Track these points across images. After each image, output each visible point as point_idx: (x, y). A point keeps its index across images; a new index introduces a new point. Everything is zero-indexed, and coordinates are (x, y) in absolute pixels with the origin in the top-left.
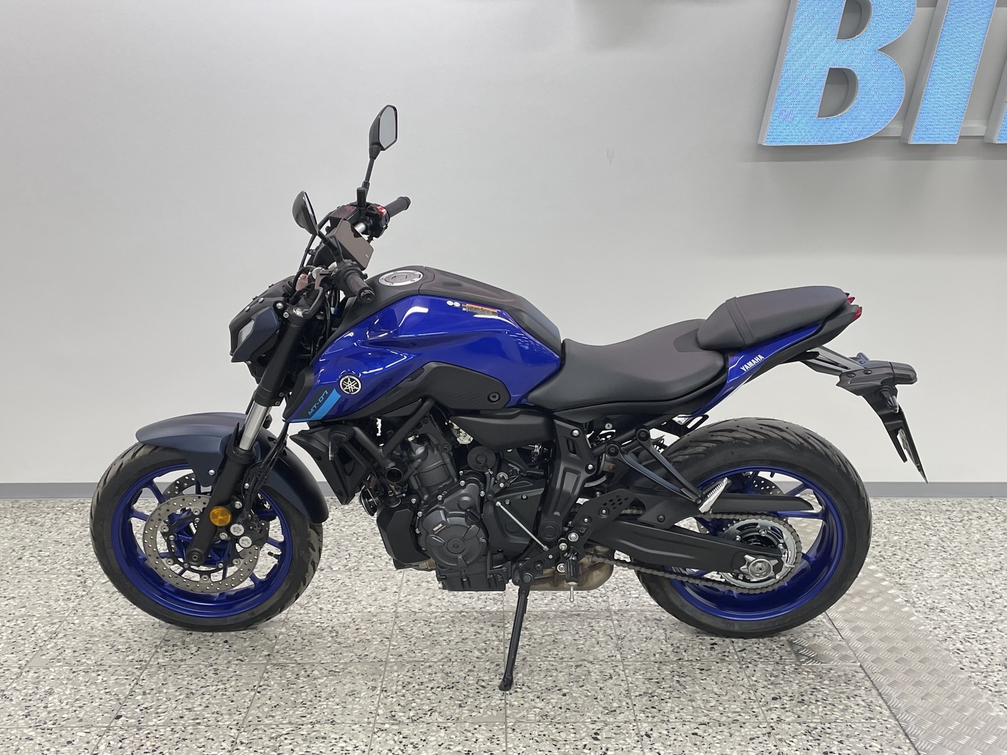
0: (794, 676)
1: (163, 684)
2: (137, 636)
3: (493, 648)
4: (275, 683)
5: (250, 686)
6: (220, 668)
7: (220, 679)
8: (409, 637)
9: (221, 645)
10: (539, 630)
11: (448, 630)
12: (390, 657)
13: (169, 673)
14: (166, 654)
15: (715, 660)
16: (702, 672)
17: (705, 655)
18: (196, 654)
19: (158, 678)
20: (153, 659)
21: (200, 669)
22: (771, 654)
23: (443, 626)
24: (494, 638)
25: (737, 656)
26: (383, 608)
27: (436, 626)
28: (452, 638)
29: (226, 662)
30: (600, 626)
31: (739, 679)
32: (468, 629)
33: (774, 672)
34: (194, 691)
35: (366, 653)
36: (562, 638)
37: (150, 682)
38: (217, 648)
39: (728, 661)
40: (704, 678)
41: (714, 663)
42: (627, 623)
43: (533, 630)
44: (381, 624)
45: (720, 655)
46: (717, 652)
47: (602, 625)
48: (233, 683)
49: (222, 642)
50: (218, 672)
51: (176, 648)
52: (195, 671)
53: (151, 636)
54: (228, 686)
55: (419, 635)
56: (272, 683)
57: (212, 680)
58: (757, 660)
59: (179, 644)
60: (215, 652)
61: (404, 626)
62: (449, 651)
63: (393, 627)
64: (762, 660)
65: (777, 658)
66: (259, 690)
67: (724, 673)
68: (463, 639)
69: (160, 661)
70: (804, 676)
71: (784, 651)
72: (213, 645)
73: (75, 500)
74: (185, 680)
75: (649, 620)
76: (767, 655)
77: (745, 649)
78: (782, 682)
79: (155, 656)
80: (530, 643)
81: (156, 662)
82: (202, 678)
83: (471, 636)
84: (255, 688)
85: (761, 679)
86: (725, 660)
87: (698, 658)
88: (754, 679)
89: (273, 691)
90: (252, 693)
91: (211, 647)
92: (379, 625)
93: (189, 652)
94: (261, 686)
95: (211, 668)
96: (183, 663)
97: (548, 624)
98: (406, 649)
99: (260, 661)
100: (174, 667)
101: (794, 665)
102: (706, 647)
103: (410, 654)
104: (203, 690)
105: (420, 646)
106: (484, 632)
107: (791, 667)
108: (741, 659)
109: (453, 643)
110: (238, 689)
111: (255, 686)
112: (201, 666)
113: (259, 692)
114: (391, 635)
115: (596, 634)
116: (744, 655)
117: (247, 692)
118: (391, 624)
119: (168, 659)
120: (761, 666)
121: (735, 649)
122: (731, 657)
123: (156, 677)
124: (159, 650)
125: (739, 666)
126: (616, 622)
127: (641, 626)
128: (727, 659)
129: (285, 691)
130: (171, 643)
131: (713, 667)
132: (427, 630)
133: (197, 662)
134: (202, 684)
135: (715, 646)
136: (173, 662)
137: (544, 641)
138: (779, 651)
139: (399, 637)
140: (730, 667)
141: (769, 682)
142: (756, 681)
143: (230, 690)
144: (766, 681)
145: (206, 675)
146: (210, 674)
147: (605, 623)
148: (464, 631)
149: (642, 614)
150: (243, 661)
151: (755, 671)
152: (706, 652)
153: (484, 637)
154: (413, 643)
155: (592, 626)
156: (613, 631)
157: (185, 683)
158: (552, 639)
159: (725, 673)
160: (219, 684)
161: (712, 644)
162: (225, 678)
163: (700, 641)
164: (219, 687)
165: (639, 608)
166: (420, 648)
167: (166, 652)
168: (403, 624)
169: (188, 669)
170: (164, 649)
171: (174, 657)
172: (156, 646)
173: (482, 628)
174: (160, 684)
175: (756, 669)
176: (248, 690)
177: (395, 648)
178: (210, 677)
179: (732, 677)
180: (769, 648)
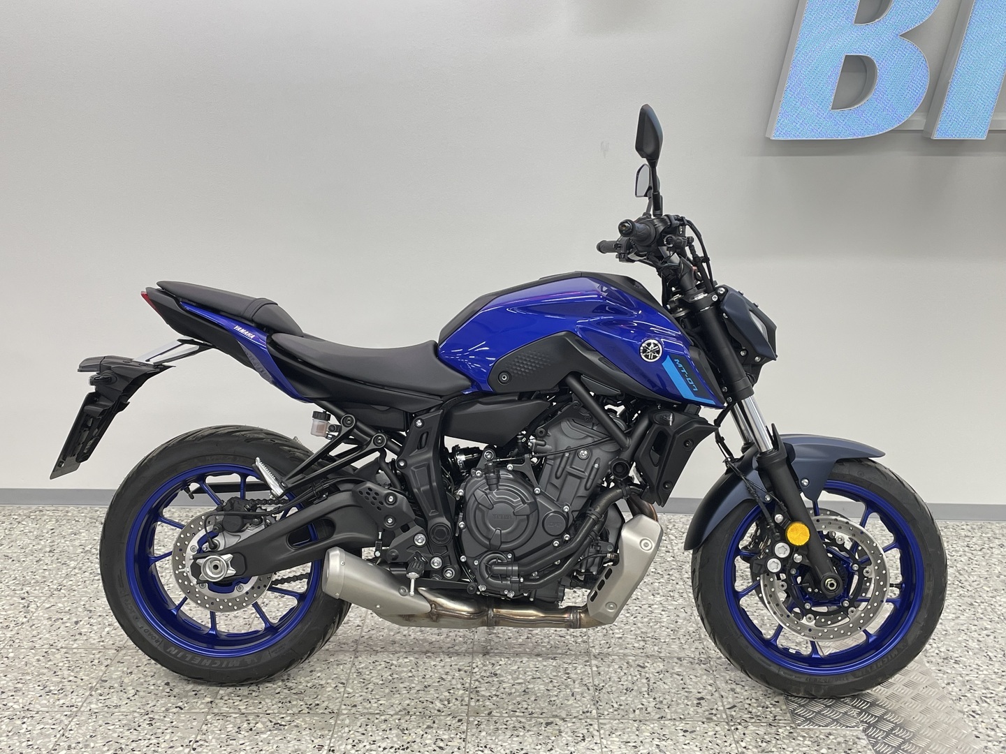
0: (788, 741)
1: (91, 736)
2: (72, 674)
3: (456, 699)
4: (213, 738)
5: (186, 740)
6: (156, 717)
7: (154, 731)
8: (366, 682)
9: (161, 688)
10: (510, 677)
11: (410, 674)
12: (343, 707)
13: (100, 722)
14: (100, 698)
15: (701, 719)
16: (685, 734)
17: (691, 713)
18: (133, 698)
19: (87, 729)
20: (85, 705)
21: (134, 718)
22: (764, 712)
23: (405, 669)
24: (459, 686)
25: (726, 714)
26: (343, 646)
27: (397, 669)
28: (413, 685)
29: (164, 709)
30: (576, 674)
31: (726, 744)
32: (432, 674)
33: (766, 737)
34: (123, 746)
35: (317, 702)
36: (534, 688)
37: (78, 733)
38: (156, 692)
39: (715, 721)
40: (687, 742)
41: (700, 723)
42: (606, 669)
43: (503, 676)
44: (338, 665)
45: (707, 713)
46: (703, 709)
47: (579, 672)
48: (168, 737)
49: (163, 684)
50: (153, 722)
51: (112, 690)
52: (129, 720)
53: (88, 675)
54: (161, 740)
55: (377, 681)
56: (210, 737)
57: (146, 732)
58: (748, 720)
59: (116, 685)
60: (153, 697)
61: (362, 668)
62: (408, 702)
63: (351, 670)
64: (753, 720)
65: (770, 717)
66: (194, 746)
67: (710, 737)
68: (426, 687)
69: (93, 706)
70: (798, 742)
71: (778, 709)
72: (152, 687)
73: (34, 507)
74: (115, 732)
75: (631, 666)
76: (759, 714)
77: (735, 706)
78: (774, 749)
79: (88, 701)
80: (498, 693)
81: (89, 708)
82: (135, 729)
83: (434, 682)
84: (191, 743)
85: (750, 745)
86: (712, 719)
87: (682, 717)
88: (743, 744)
89: (209, 748)
90: (187, 750)
91: (150, 691)
92: (335, 667)
93: (125, 695)
94: (198, 742)
95: (146, 716)
96: (117, 710)
97: (520, 669)
98: (362, 698)
99: (201, 709)
100: (106, 715)
101: (788, 728)
102: (693, 703)
103: (365, 704)
104: (134, 745)
105: (377, 694)
106: (450, 677)
107: (785, 730)
108: (730, 718)
109: (413, 691)
110: (172, 745)
111: (190, 741)
112: (136, 714)
113: (194, 749)
114: (347, 680)
115: (572, 683)
116: (734, 713)
117: (181, 748)
118: (349, 666)
119: (101, 705)
120: (751, 728)
121: (723, 706)
122: (719, 716)
123: (85, 727)
124: (93, 693)
125: (727, 727)
126: (595, 669)
127: (623, 674)
128: (715, 718)
129: (223, 748)
130: (107, 685)
131: (698, 729)
132: (387, 675)
133: (132, 709)
134: (134, 737)
135: (701, 701)
136: (106, 709)
137: (513, 691)
138: (773, 709)
139: (355, 682)
140: (718, 728)
141: (760, 749)
142: (745, 747)
143: (163, 746)
144: (756, 747)
145: (139, 726)
146: (145, 725)
147: (583, 670)
148: (427, 676)
149: (624, 659)
150: (182, 709)
151: (744, 734)
152: (692, 709)
153: (449, 684)
154: (370, 690)
155: (568, 674)
156: (591, 680)
157: (116, 735)
158: (523, 689)
159: (712, 736)
160: (153, 737)
161: (699, 699)
162: (160, 731)
163: (686, 694)
164: (151, 742)
165: (621, 651)
166: (377, 697)
167: (101, 695)
168: (363, 665)
169: (121, 717)
170: (99, 691)
171: (108, 703)
172: (91, 687)
173: (447, 673)
174: (88, 737)
175: (746, 732)
176: (182, 746)
177: (350, 695)
178: (144, 729)
179: (719, 742)
180: (762, 704)
